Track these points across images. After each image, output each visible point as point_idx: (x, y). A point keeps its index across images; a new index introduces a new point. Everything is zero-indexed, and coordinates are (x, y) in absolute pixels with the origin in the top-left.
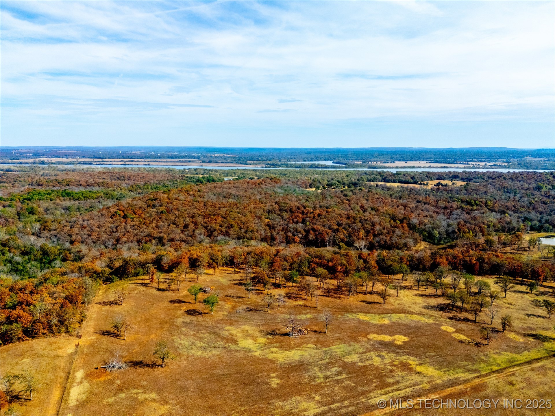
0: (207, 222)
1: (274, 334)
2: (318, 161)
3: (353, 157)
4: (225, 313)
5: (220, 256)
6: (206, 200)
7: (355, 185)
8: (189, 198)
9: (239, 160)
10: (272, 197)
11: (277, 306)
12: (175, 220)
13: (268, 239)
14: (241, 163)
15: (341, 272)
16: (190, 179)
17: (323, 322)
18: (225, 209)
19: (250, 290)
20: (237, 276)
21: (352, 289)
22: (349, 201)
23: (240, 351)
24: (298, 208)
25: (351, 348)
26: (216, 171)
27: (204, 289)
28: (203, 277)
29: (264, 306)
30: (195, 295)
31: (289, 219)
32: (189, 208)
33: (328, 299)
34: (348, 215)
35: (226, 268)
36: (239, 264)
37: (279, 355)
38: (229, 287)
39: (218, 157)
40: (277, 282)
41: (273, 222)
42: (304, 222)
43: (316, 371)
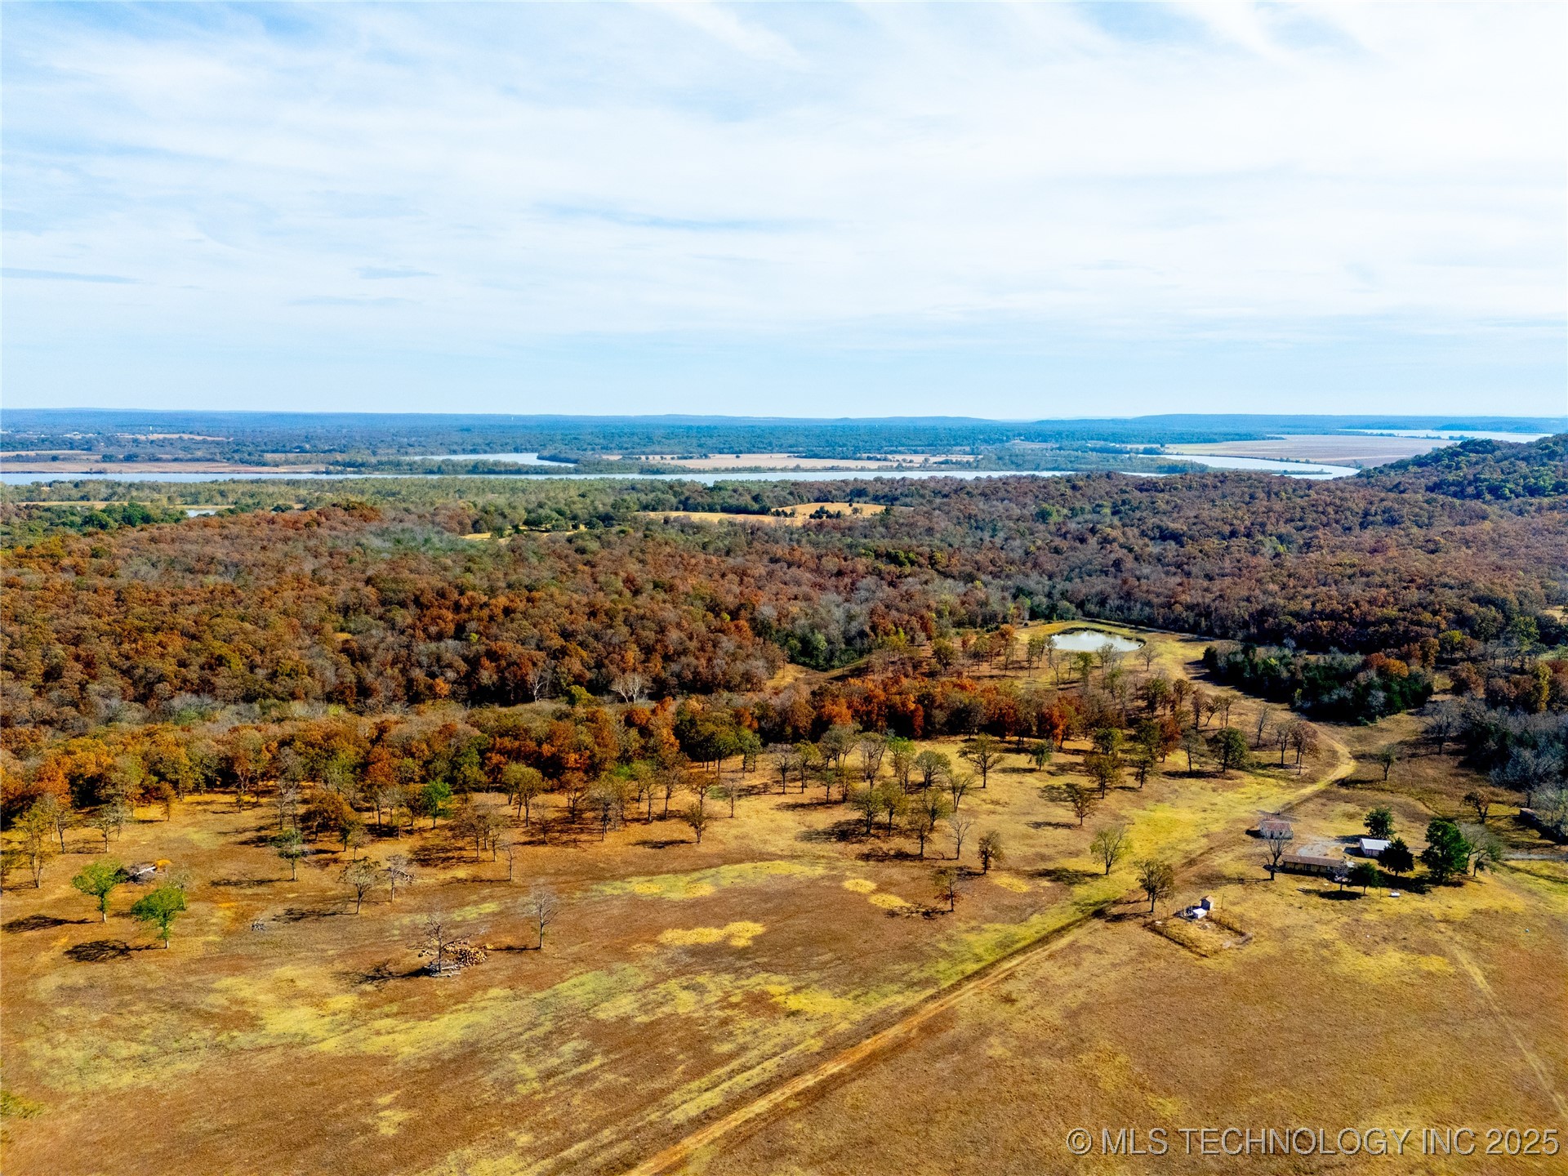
0: (132, 653)
1: (383, 977)
2: (496, 452)
3: (597, 440)
4: (211, 938)
5: (185, 761)
6: (122, 582)
7: (607, 519)
8: (59, 580)
9: (236, 451)
10: (356, 564)
11: (386, 891)
12: (8, 655)
13: (348, 692)
14: (242, 462)
15: (578, 769)
16: (59, 518)
17: (531, 920)
18: (195, 609)
19: (297, 856)
20: (249, 818)
21: (610, 812)
22: (593, 566)
23: (271, 1047)
24: (442, 594)
25: (615, 978)
26: (155, 487)
27: (132, 872)
28: (127, 834)
29: (346, 899)
30: (102, 896)
31: (413, 627)
32: (61, 612)
33: (542, 850)
34: (590, 605)
35: (207, 797)
36: (252, 780)
37: (400, 1038)
38: (223, 855)
39: (161, 444)
40: (383, 822)
41: (361, 642)
42: (460, 633)
43: (515, 1063)
